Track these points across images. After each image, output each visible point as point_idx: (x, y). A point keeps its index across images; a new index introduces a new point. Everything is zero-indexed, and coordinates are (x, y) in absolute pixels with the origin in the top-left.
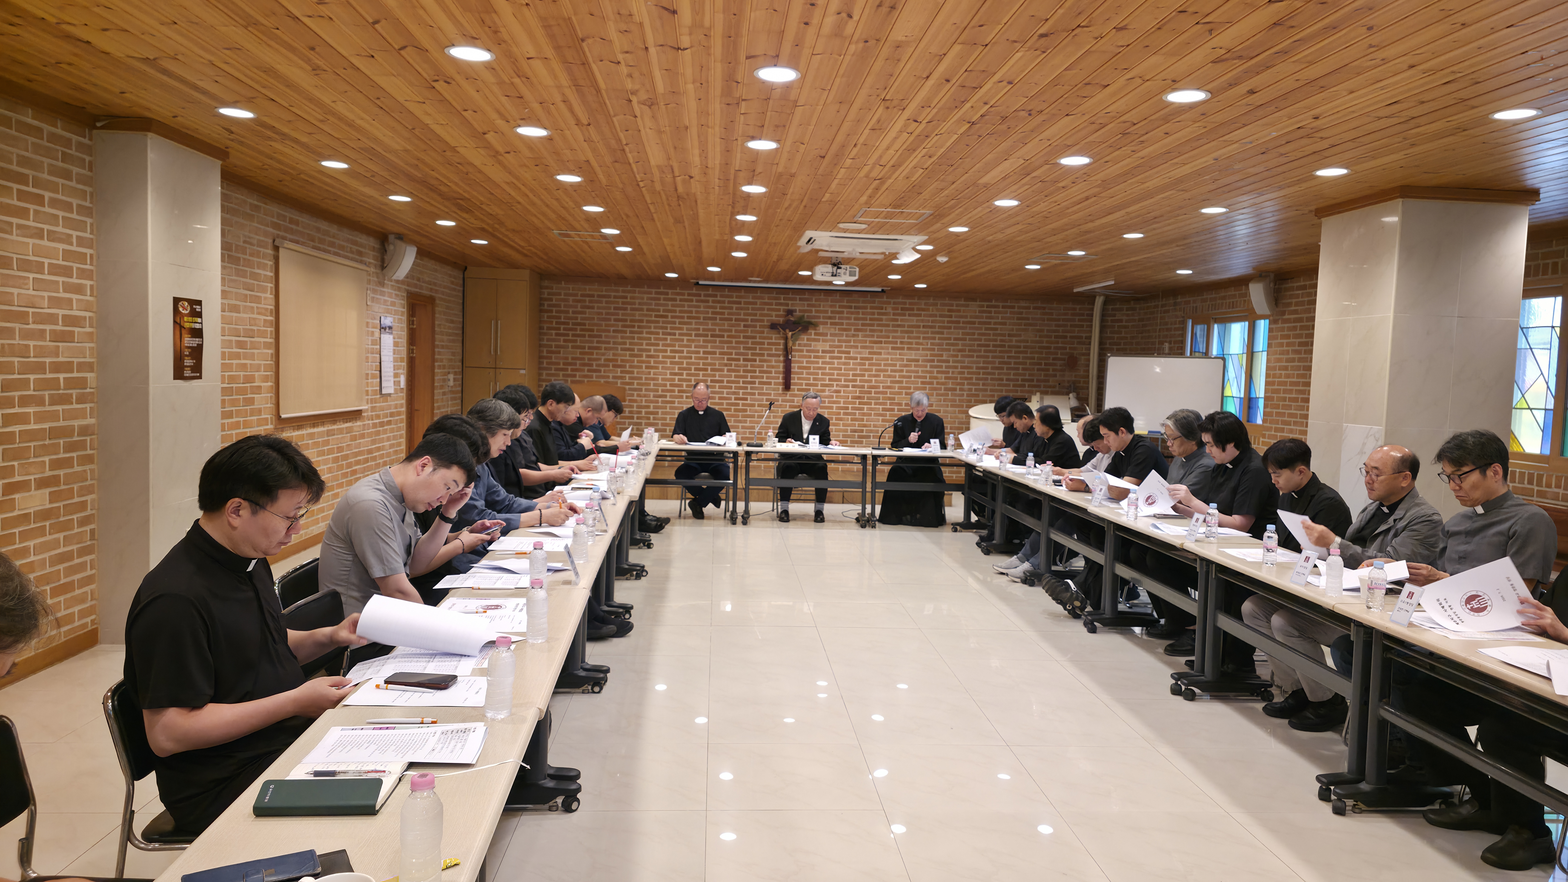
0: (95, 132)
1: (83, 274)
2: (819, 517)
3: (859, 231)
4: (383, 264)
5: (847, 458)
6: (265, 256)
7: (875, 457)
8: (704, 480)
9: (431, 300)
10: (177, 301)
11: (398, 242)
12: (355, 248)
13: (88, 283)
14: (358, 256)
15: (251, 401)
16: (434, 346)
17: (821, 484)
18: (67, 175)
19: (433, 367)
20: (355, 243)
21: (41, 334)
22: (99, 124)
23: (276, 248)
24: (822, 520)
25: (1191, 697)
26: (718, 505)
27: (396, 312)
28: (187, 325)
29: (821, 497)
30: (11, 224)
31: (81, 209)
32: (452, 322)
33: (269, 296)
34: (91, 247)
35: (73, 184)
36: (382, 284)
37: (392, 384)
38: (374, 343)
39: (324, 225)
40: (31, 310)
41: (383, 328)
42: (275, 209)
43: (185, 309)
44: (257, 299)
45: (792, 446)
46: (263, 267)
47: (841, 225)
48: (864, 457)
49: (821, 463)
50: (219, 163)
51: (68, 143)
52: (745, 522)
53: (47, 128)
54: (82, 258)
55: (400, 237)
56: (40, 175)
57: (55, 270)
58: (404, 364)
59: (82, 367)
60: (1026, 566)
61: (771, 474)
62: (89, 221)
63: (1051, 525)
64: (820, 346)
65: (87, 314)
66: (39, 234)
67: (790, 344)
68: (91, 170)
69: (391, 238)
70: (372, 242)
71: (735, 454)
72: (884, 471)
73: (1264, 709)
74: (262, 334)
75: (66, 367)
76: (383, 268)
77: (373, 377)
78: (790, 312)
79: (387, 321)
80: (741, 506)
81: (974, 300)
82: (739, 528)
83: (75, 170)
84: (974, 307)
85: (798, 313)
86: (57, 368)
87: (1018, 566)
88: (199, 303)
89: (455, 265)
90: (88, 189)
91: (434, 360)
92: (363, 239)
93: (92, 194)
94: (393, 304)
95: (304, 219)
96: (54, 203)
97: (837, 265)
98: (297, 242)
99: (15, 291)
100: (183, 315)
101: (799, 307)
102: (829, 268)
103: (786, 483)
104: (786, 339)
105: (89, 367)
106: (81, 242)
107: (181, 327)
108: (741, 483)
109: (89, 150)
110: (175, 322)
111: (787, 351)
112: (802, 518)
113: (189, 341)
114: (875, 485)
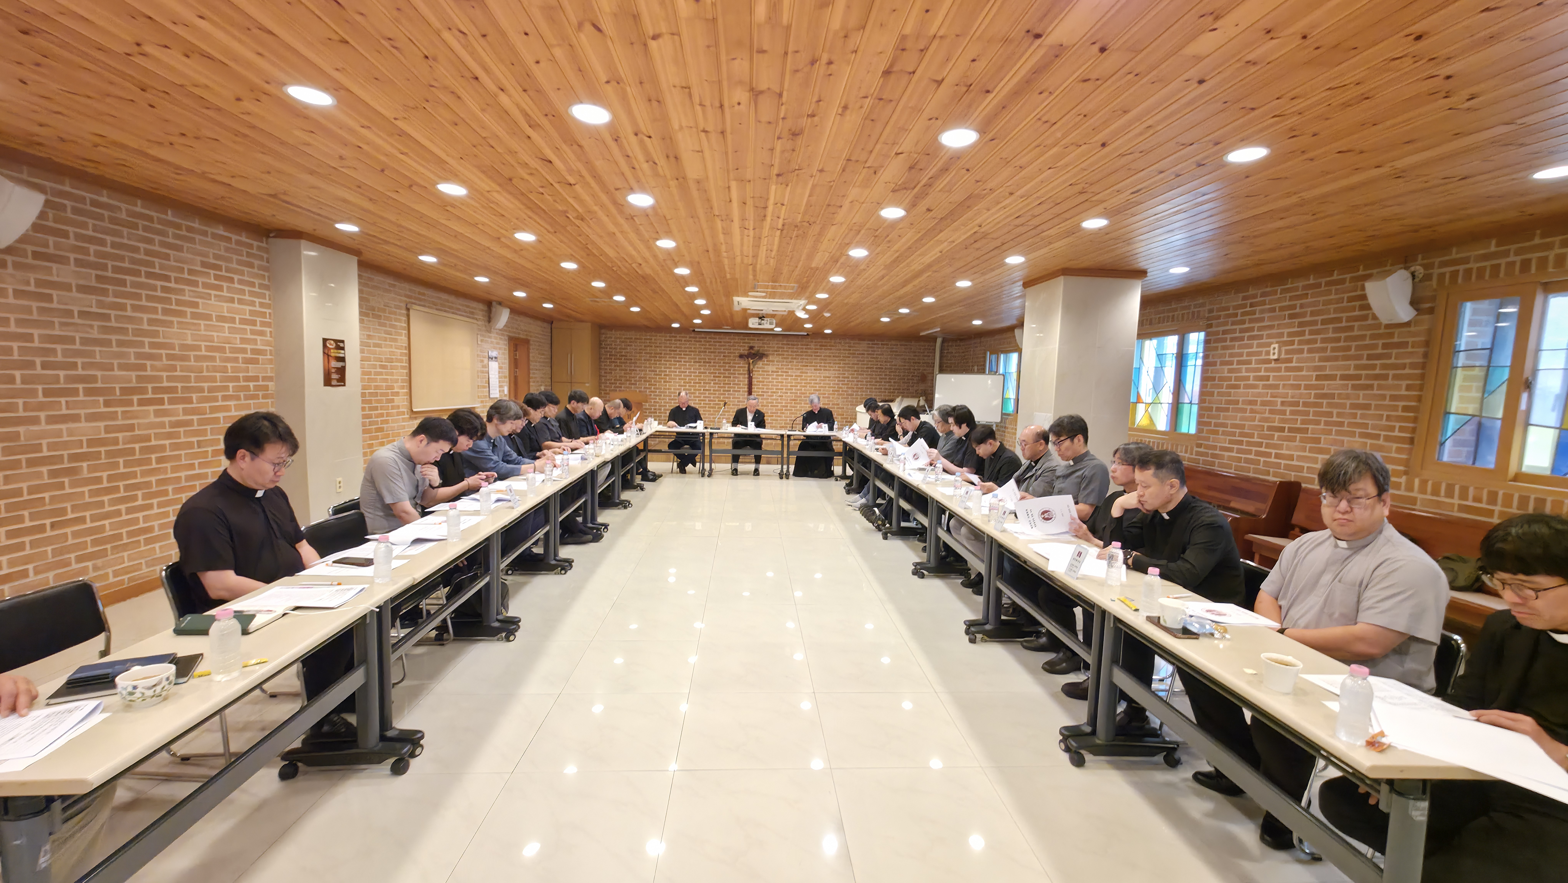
0: (270, 240)
1: (263, 324)
2: (756, 472)
3: (763, 297)
4: (490, 318)
5: (774, 437)
6: (400, 314)
7: (789, 436)
8: (686, 450)
9: (527, 342)
10: (325, 340)
11: (498, 306)
12: (468, 309)
13: (268, 330)
14: (471, 315)
15: (392, 401)
16: (529, 369)
17: (757, 452)
18: (250, 265)
19: (529, 382)
20: (468, 307)
21: (236, 360)
22: (271, 235)
23: (408, 310)
24: (758, 475)
25: (922, 576)
26: (694, 465)
27: (500, 349)
28: (333, 355)
29: (758, 460)
30: (210, 295)
31: (261, 286)
32: (543, 354)
33: (404, 338)
34: (269, 308)
35: (256, 270)
36: (490, 332)
37: (498, 391)
38: (484, 366)
39: (445, 296)
40: (227, 346)
41: (491, 358)
42: (406, 286)
43: (331, 345)
44: (395, 340)
45: (739, 429)
46: (400, 321)
47: (750, 294)
48: (782, 436)
49: (758, 440)
50: (355, 259)
51: (251, 246)
52: (710, 475)
53: (234, 237)
54: (263, 315)
55: (500, 303)
56: (230, 265)
57: (243, 321)
58: (507, 380)
59: (265, 379)
60: (864, 501)
61: (730, 447)
62: (267, 293)
63: (876, 476)
64: (770, 368)
65: (268, 348)
66: (232, 300)
67: (751, 367)
68: (268, 262)
69: (494, 304)
70: (481, 306)
71: (704, 434)
72: (795, 445)
73: (962, 583)
74: (401, 361)
75: (255, 379)
76: (489, 321)
77: (484, 387)
78: (751, 348)
79: (494, 354)
80: (707, 466)
81: (864, 340)
82: (706, 480)
83: (257, 263)
84: (864, 345)
85: (756, 349)
86: (247, 379)
87: (858, 500)
88: (343, 342)
89: (544, 320)
90: (266, 274)
91: (529, 377)
92: (474, 304)
93: (269, 277)
94: (498, 343)
95: (429, 292)
96: (241, 282)
97: (761, 318)
98: (424, 306)
99: (215, 334)
100: (330, 349)
101: (757, 345)
102: (757, 320)
103: (737, 452)
104: (749, 364)
105: (270, 379)
106: (262, 305)
107: (328, 356)
108: (707, 452)
109: (267, 251)
110: (324, 353)
111: (750, 372)
112: (746, 473)
113: (334, 364)
114: (789, 453)
